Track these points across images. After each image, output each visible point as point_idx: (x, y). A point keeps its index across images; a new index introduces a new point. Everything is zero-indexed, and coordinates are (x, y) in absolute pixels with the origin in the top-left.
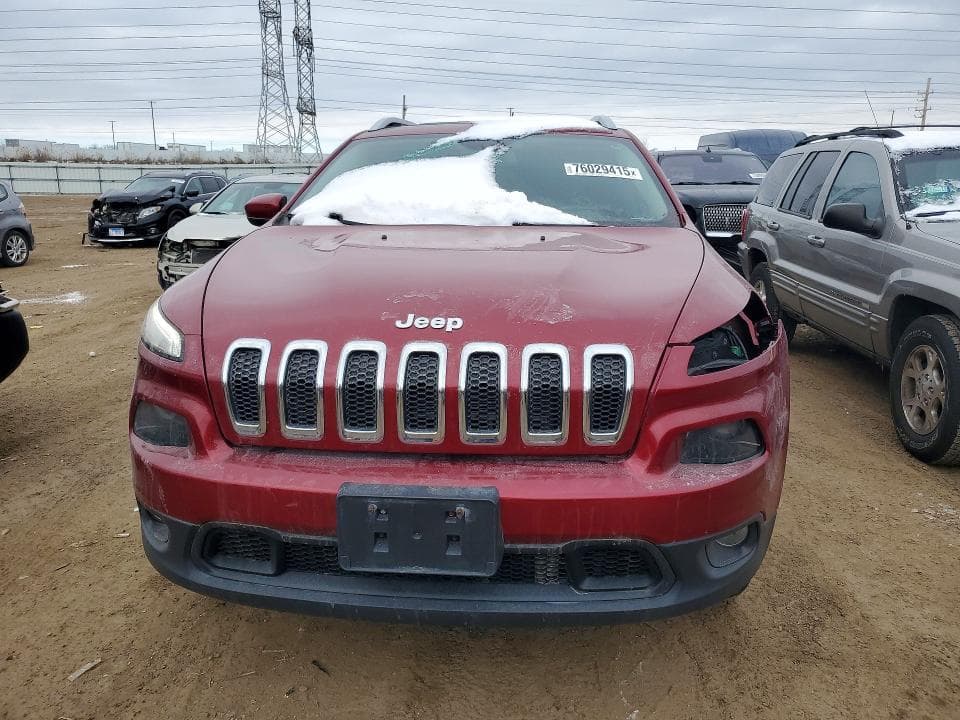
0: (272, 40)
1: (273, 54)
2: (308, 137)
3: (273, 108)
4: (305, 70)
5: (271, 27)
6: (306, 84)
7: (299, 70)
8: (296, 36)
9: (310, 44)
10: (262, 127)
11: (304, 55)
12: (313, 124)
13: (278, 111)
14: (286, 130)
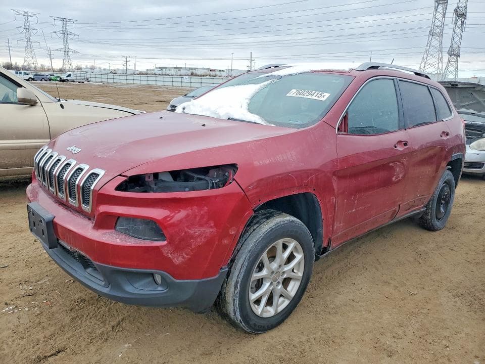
0: (439, 16)
1: (438, 23)
2: (451, 69)
3: (432, 53)
4: (458, 31)
5: (440, 9)
6: (457, 39)
7: (454, 31)
8: (456, 12)
9: (464, 16)
10: (423, 64)
11: (459, 22)
12: (457, 61)
13: (434, 55)
14: (437, 65)
